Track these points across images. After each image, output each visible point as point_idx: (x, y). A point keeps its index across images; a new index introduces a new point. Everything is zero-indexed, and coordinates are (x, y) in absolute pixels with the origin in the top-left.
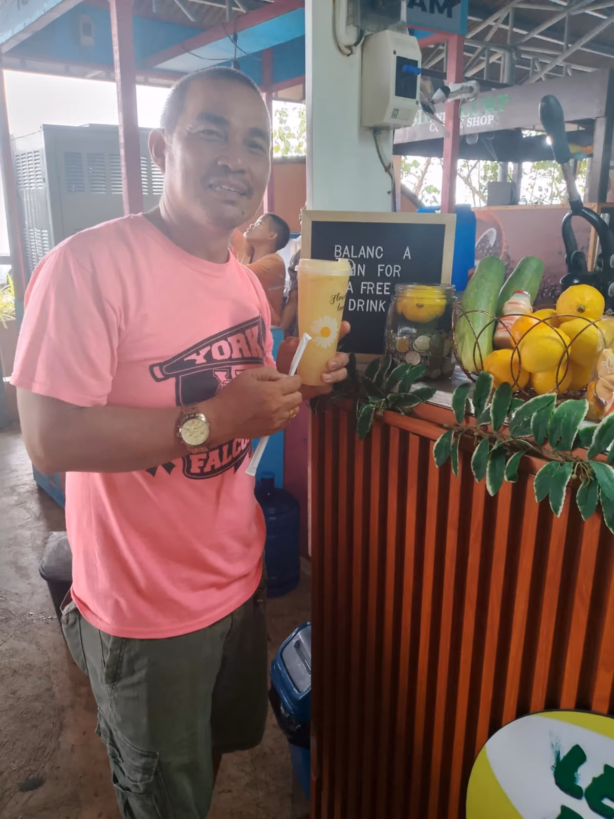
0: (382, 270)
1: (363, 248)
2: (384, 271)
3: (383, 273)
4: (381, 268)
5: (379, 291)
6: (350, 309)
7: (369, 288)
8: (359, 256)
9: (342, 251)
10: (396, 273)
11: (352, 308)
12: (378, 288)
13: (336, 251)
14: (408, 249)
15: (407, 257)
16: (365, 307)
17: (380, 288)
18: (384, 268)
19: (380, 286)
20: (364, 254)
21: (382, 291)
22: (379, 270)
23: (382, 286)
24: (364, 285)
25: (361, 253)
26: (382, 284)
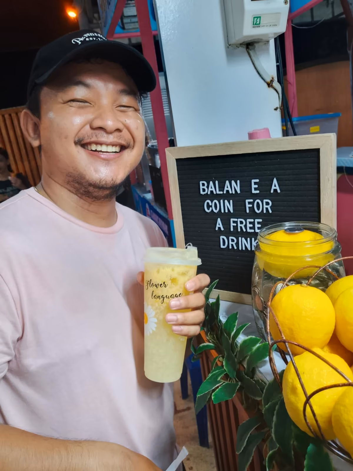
0: (251, 206)
1: (227, 182)
2: (253, 206)
3: (252, 209)
4: (249, 203)
5: (250, 228)
6: (222, 247)
7: (239, 225)
8: (225, 192)
9: (208, 187)
10: (267, 209)
11: (224, 244)
12: (249, 225)
13: (201, 187)
14: (275, 181)
15: (275, 190)
16: (237, 244)
17: (251, 226)
18: (252, 203)
19: (250, 223)
20: (229, 189)
21: (253, 228)
22: (248, 206)
23: (253, 223)
24: (234, 222)
25: (226, 189)
26: (252, 220)
